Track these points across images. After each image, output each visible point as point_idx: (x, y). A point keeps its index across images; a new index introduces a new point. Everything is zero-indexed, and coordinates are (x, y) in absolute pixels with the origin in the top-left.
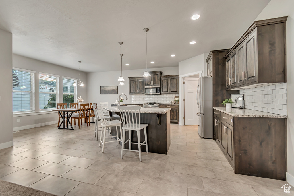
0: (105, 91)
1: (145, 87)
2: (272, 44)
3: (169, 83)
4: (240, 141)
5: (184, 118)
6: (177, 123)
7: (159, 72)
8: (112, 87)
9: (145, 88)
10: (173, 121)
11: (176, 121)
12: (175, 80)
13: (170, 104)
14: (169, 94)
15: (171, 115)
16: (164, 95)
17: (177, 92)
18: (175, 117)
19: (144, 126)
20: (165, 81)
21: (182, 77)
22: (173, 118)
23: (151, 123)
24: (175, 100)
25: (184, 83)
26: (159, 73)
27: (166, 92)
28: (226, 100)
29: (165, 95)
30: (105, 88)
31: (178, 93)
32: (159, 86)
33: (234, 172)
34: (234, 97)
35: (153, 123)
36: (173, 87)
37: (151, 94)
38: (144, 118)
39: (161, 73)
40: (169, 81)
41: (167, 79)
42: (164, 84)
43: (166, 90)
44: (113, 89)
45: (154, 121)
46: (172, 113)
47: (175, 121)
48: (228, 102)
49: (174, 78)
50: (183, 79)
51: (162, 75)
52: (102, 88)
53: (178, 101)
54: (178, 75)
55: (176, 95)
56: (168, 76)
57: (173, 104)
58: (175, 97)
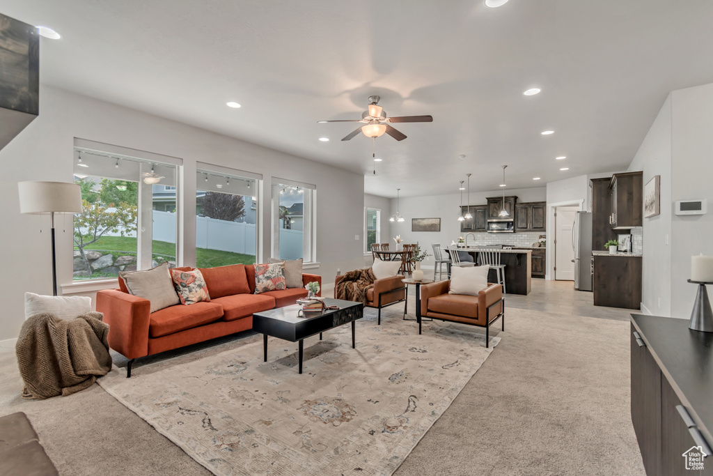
0: (420, 226)
1: (489, 221)
2: (630, 194)
3: (529, 215)
4: (599, 277)
5: (555, 269)
6: (543, 277)
7: (513, 197)
8: (431, 220)
9: (489, 223)
10: (535, 273)
11: (541, 274)
12: (541, 210)
13: (531, 247)
14: (530, 231)
15: (532, 265)
16: (521, 233)
17: (543, 229)
18: (539, 268)
19: (503, 267)
20: (523, 211)
21: (553, 207)
22: (536, 268)
23: (510, 264)
24: (540, 241)
25: (555, 215)
26: (513, 199)
27: (525, 229)
28: (609, 242)
29: (523, 233)
30: (419, 222)
31: (545, 231)
32: (512, 220)
33: (593, 303)
34: (621, 237)
35: (511, 264)
36: (536, 220)
37: (495, 231)
38: (504, 257)
39: (516, 198)
40: (530, 211)
41: (526, 208)
42: (521, 215)
43: (524, 225)
44: (433, 223)
45: (512, 262)
46: (534, 261)
47: (539, 273)
48: (611, 244)
49: (540, 207)
50: (554, 210)
51: (518, 201)
52: (415, 222)
53: (544, 243)
54: (545, 202)
55: (542, 233)
56: (528, 203)
57: (537, 247)
58: (541, 237)
